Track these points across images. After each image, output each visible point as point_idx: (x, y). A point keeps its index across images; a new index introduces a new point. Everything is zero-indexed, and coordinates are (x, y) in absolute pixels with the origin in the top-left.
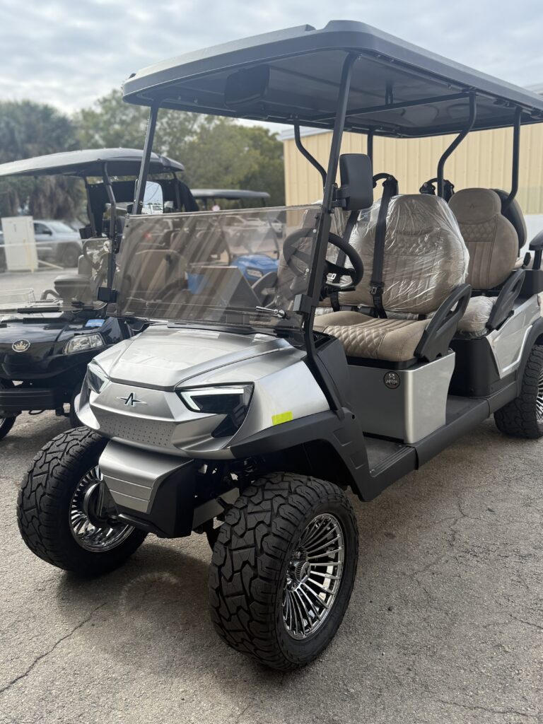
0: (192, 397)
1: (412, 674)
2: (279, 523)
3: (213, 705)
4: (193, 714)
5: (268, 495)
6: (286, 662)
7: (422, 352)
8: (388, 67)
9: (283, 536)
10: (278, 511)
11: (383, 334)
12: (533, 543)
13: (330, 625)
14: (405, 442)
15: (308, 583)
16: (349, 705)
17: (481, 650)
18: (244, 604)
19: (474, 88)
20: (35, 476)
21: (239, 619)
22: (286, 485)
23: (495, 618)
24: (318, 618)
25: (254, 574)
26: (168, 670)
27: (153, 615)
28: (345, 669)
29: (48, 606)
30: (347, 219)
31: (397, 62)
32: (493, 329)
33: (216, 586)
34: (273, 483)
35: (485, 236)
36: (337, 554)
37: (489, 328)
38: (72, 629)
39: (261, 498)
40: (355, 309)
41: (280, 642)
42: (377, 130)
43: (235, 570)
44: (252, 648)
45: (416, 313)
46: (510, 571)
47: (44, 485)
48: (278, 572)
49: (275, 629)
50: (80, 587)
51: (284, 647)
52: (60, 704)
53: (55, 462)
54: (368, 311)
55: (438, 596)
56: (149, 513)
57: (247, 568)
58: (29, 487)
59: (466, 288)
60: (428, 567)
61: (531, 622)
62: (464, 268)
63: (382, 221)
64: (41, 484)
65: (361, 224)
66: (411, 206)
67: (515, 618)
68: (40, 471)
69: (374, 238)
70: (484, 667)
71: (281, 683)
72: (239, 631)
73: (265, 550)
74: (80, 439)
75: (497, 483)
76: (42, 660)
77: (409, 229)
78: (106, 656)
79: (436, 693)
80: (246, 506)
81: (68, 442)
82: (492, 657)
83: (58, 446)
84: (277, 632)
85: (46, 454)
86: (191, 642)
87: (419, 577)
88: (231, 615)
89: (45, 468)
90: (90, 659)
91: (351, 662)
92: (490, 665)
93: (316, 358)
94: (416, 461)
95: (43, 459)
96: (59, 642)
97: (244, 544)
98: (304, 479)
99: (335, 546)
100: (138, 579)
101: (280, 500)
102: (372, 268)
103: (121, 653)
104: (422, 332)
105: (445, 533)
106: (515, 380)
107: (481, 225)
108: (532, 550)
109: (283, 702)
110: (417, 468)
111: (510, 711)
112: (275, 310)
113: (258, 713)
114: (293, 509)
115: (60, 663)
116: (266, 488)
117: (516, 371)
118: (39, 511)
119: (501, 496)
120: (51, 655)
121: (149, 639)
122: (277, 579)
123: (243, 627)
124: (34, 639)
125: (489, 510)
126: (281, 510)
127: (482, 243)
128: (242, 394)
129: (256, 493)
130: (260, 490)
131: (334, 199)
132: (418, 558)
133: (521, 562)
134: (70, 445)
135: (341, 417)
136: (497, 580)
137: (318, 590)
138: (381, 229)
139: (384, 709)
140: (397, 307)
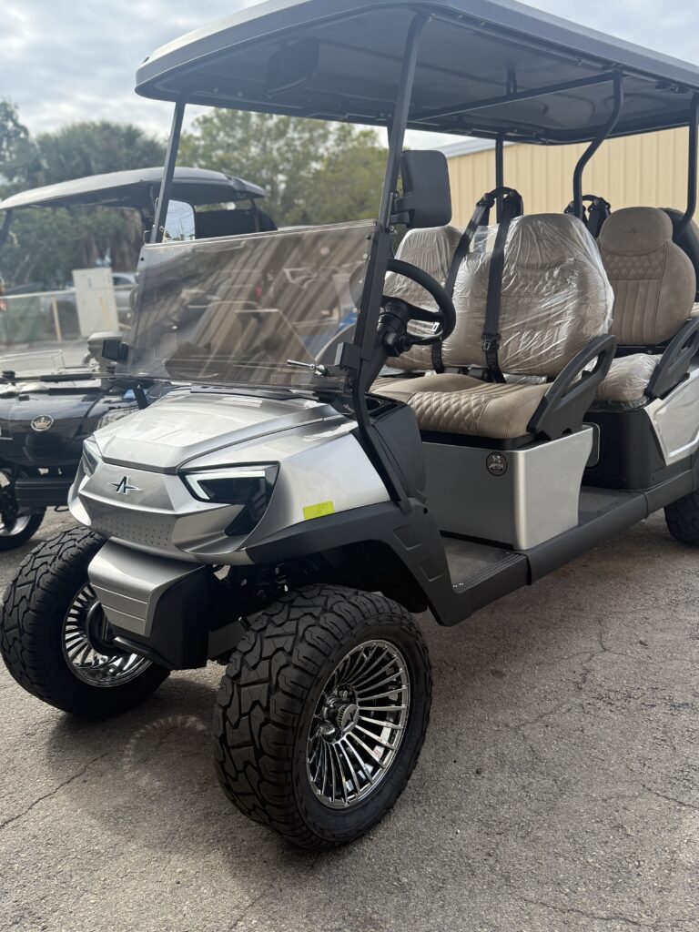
0: (200, 482)
1: (491, 861)
2: (303, 650)
3: (215, 892)
4: (187, 902)
5: (295, 613)
6: (313, 838)
7: (537, 427)
8: (478, 34)
9: (307, 668)
10: (304, 634)
11: (486, 402)
12: (693, 689)
13: (387, 791)
14: (515, 548)
15: (356, 731)
16: (396, 900)
17: (593, 832)
18: (253, 760)
19: (618, 64)
20: (19, 586)
21: (247, 777)
22: (321, 601)
23: (621, 788)
24: (370, 781)
25: (265, 718)
26: (167, 844)
27: (165, 771)
28: (401, 851)
29: (34, 756)
30: (454, 251)
31: (489, 26)
32: (655, 398)
33: (220, 733)
34: (305, 598)
35: (649, 272)
36: (400, 694)
37: (650, 395)
38: (57, 785)
39: (285, 617)
40: (464, 371)
41: (301, 811)
42: (509, 134)
43: (243, 712)
44: (266, 818)
45: (541, 375)
46: (654, 725)
47: (28, 598)
48: (297, 717)
49: (293, 793)
50: (80, 731)
51: (310, 819)
52: (21, 883)
53: (44, 568)
54: (480, 373)
55: (548, 756)
56: (148, 636)
57: (258, 712)
58: (11, 600)
59: (607, 339)
60: (541, 716)
61: (671, 796)
62: (606, 312)
63: (499, 251)
64: (24, 597)
65: (472, 257)
66: (536, 230)
67: (650, 790)
68: (25, 580)
69: (488, 275)
70: (592, 856)
71: (312, 866)
72: (250, 794)
73: (280, 686)
74: (78, 539)
75: (659, 607)
76: (13, 823)
77: (534, 262)
78: (93, 821)
79: (519, 888)
80: (265, 628)
81: (63, 544)
82: (607, 842)
83: (51, 548)
84: (297, 797)
85: (35, 559)
86: (206, 808)
87: (527, 730)
88: (238, 772)
89: (31, 577)
90: (72, 825)
91: (412, 842)
92: (602, 853)
93: (370, 431)
94: (529, 572)
95: (31, 564)
96: (36, 802)
97: (255, 679)
98: (349, 592)
99: (398, 684)
100: (155, 724)
101: (309, 620)
102: (484, 315)
103: (113, 820)
104: (540, 399)
105: (574, 672)
106: (691, 468)
107: (645, 257)
108: (690, 699)
109: (308, 891)
110: (529, 583)
111: (618, 916)
112: (311, 365)
113: (272, 906)
114: (324, 632)
115: (32, 828)
116: (295, 604)
117: (691, 456)
118: (22, 632)
119: (660, 625)
120: (24, 818)
121: (152, 803)
122: (295, 725)
123: (253, 789)
124: (7, 797)
125: (641, 643)
126: (307, 634)
127: (646, 281)
128: (263, 478)
129: (281, 611)
130: (286, 606)
131: (393, 213)
132: (530, 704)
133: (672, 714)
134: (65, 546)
135: (407, 511)
136: (634, 738)
137: (372, 744)
138: (497, 262)
139: (443, 906)
140: (517, 367)
